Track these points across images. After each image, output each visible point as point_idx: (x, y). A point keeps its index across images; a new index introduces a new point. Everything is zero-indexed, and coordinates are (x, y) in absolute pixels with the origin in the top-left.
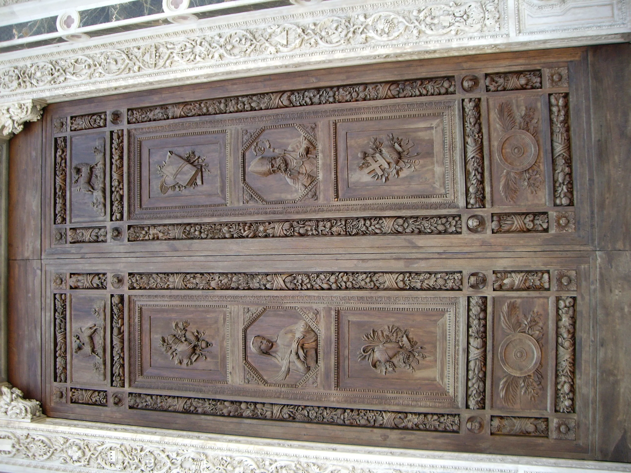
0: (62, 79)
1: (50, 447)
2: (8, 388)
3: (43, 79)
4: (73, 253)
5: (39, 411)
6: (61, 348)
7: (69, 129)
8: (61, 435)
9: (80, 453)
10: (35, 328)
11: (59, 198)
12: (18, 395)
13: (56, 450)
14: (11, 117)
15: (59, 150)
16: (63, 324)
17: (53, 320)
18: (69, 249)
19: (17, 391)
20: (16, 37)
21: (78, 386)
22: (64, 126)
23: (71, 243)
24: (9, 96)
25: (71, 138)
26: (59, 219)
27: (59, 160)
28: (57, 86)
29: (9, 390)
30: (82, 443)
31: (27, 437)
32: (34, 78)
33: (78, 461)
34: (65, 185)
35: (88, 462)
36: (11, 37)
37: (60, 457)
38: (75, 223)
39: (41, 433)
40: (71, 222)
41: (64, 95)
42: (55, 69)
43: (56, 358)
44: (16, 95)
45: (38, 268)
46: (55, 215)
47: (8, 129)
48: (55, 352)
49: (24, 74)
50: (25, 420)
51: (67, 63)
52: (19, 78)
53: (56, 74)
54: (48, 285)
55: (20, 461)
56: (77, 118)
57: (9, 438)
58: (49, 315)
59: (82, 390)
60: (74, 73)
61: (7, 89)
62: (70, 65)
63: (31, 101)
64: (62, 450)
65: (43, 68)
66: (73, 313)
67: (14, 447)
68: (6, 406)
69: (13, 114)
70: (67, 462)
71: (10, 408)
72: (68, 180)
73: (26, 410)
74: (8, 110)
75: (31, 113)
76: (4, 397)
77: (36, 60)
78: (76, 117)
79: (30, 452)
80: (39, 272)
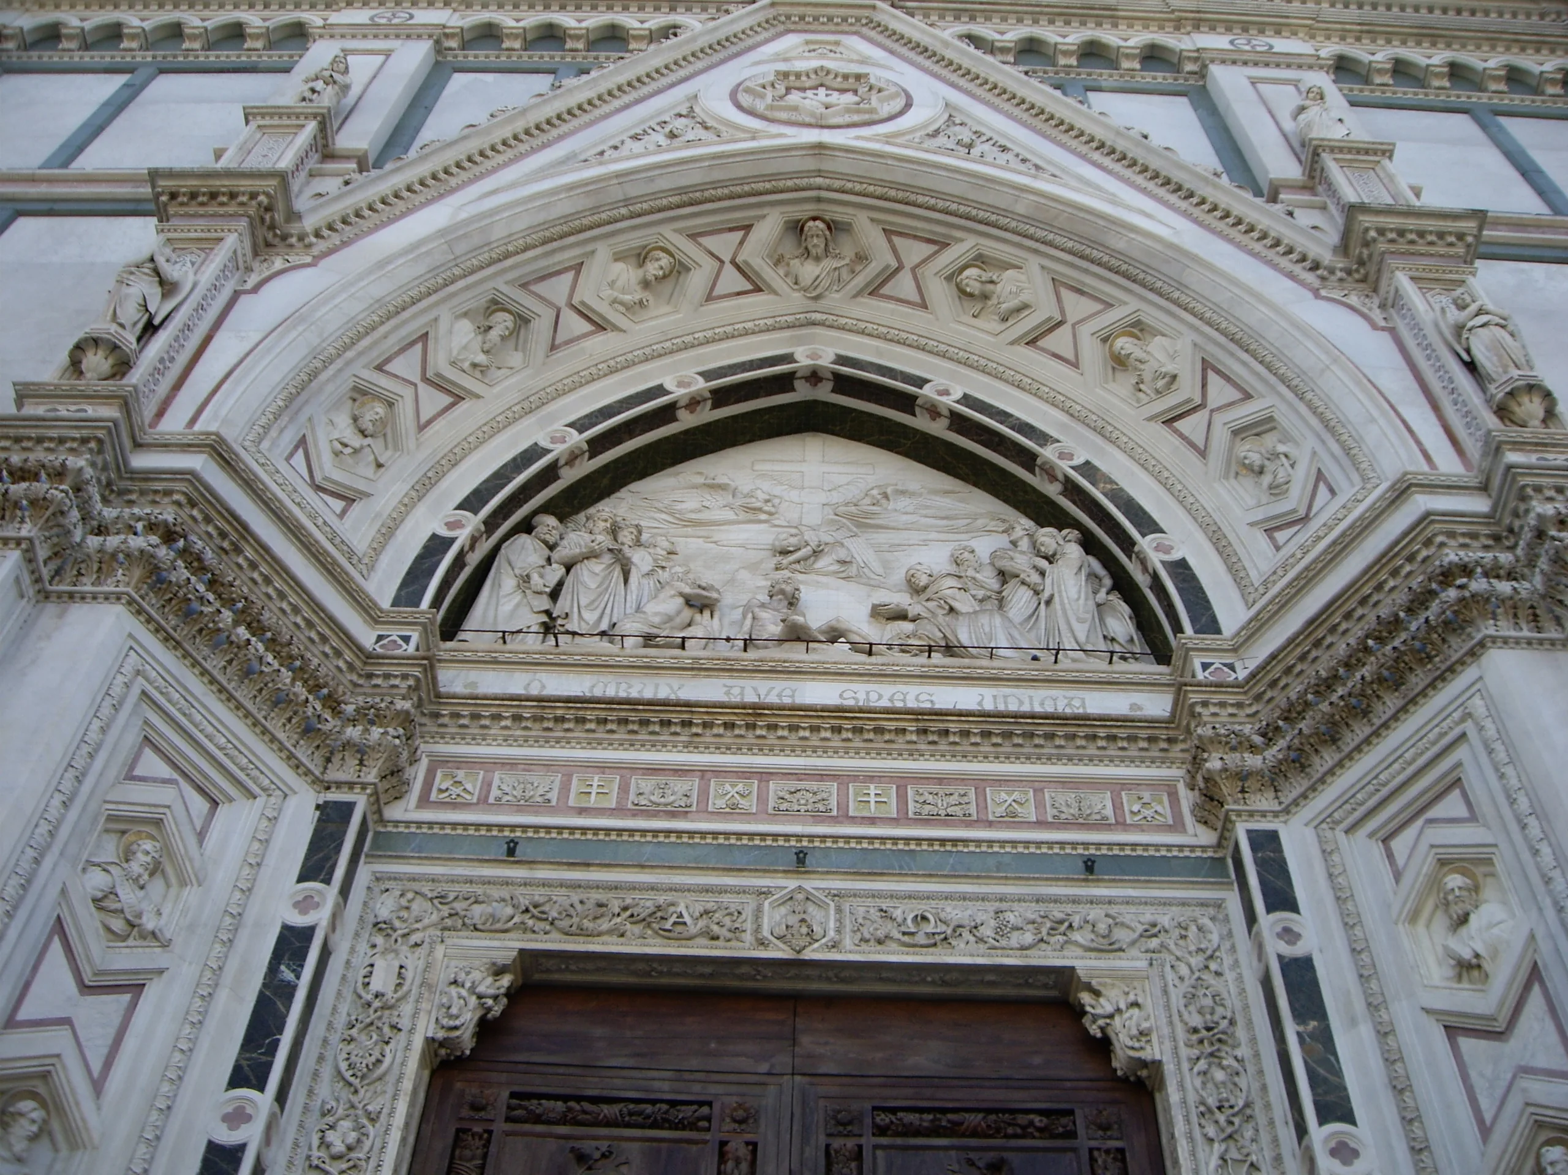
0: (1211, 1131)
1: (363, 1077)
2: (509, 988)
3: (1210, 1085)
4: (802, 1152)
5: (448, 1055)
6: (584, 1112)
7: (1093, 1144)
8: (388, 1106)
9: (339, 1147)
10: (638, 1055)
11: (932, 1121)
12: (489, 1009)
13: (356, 1092)
14: (1119, 1010)
15: (1045, 1120)
16: (640, 1119)
17: (653, 1096)
18: (813, 1142)
19: (497, 1010)
20: (1301, 1029)
21: (493, 1149)
22: (1100, 1133)
23: (828, 1146)
24: (1168, 1007)
25: (1074, 1150)
26: (883, 1119)
27: (1022, 1119)
28: (1194, 1119)
29: (503, 991)
30: (360, 1155)
31: (395, 1027)
32: (1210, 1065)
33: (324, 1144)
34: (963, 1135)
35: (317, 1167)
36: (1299, 1016)
37: (338, 1100)
38: (875, 1158)
39: (398, 1060)
40: (876, 1147)
41: (1173, 1136)
42: (1234, 1115)
43: (565, 1098)
44: (1171, 1023)
45: (772, 1066)
46: (893, 1110)
47: (1093, 1002)
48: (579, 1099)
49: (1220, 1040)
50: (432, 1025)
51: (1247, 1143)
52: (1209, 1029)
53: (1222, 1118)
54: (733, 1089)
55: (344, 1009)
56: (1119, 1164)
57: (399, 985)
58: (663, 1086)
59: (485, 1156)
60: (1225, 1161)
61: (1182, 1002)
62: (1245, 1151)
63: (1158, 1057)
64: (353, 1107)
65: (1235, 1084)
66: (664, 1145)
67: (377, 996)
68: (468, 985)
69: (1126, 1015)
70: (323, 1115)
71: (464, 993)
72: (973, 1142)
73: (456, 1028)
74: (1135, 1004)
75: (1131, 1058)
76: (490, 980)
77: (1251, 1069)
78: (1123, 1160)
79: (361, 1031)
80: (764, 1067)
